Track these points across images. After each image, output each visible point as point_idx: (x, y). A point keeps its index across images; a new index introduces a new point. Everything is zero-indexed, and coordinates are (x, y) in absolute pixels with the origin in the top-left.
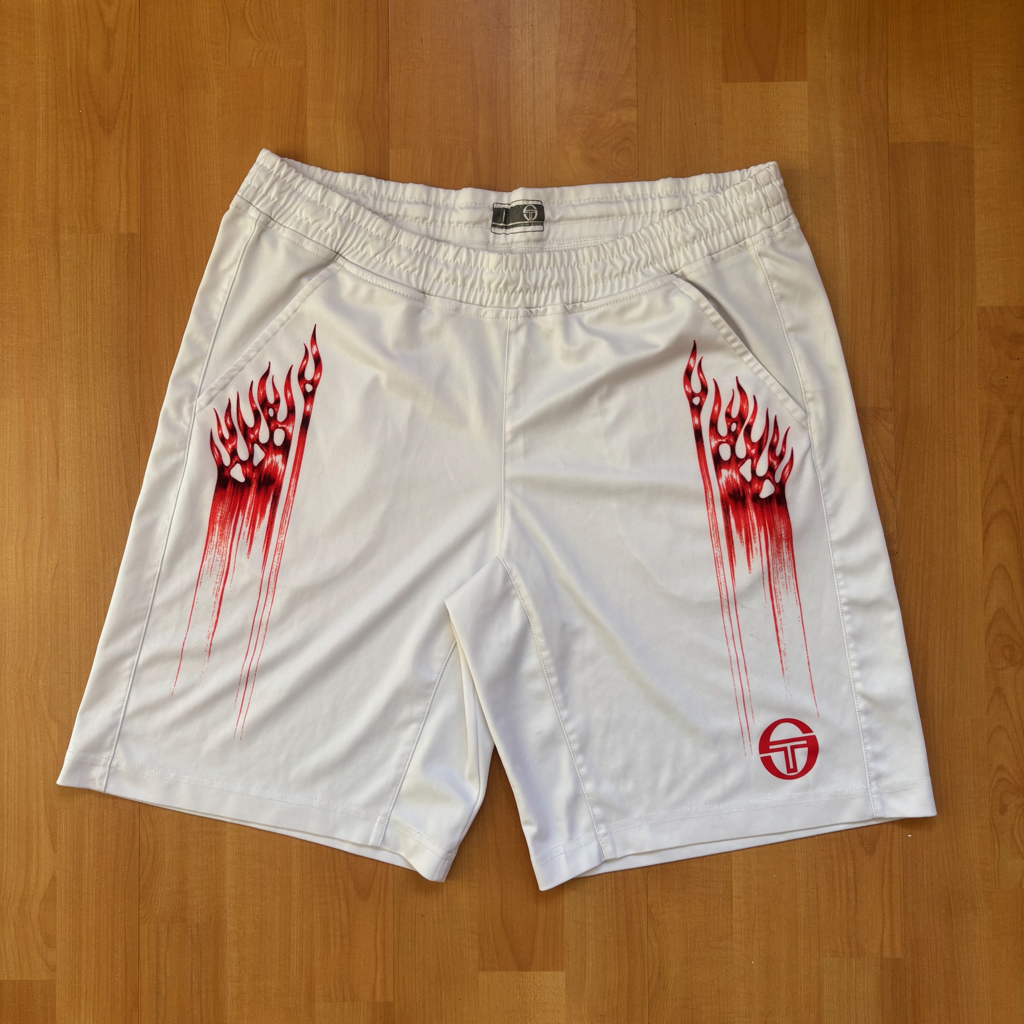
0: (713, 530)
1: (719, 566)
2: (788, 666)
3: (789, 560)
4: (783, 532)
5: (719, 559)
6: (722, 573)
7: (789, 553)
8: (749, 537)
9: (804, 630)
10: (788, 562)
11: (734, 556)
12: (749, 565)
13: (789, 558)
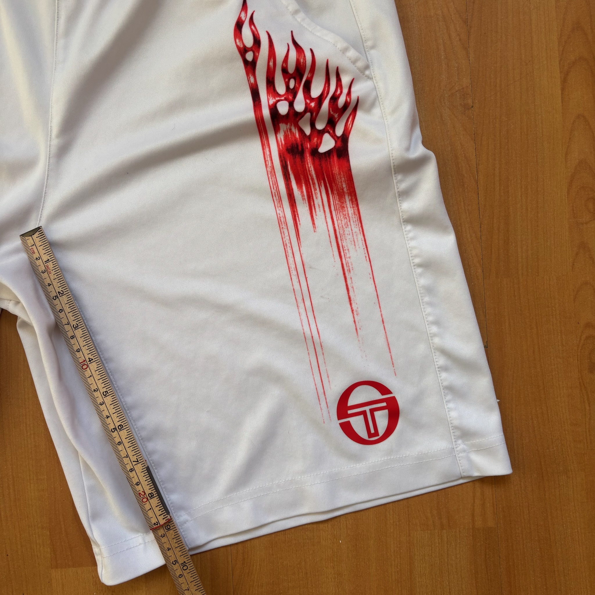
0: (274, 189)
1: (284, 226)
2: (361, 326)
3: (355, 215)
4: (344, 186)
5: (282, 219)
6: (286, 234)
7: (353, 207)
8: (310, 194)
9: (376, 287)
10: (354, 216)
11: (298, 214)
12: (314, 224)
13: (354, 213)
